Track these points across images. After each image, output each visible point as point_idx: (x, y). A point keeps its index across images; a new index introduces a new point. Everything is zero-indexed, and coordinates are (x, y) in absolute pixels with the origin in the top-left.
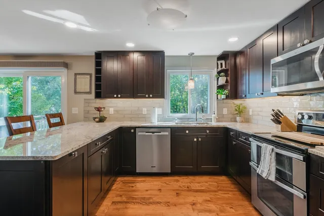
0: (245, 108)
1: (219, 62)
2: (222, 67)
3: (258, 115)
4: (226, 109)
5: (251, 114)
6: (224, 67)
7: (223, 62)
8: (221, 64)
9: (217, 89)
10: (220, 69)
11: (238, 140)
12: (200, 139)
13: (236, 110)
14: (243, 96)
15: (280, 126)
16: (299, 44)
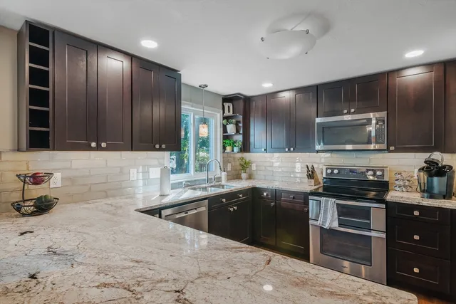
1: (226, 105)
2: (229, 112)
4: (231, 164)
5: (254, 168)
6: (231, 113)
7: (231, 105)
8: (229, 107)
9: (224, 140)
10: (227, 114)
11: (280, 200)
12: (235, 208)
13: (241, 165)
14: (263, 150)
15: (313, 181)
16: (346, 111)
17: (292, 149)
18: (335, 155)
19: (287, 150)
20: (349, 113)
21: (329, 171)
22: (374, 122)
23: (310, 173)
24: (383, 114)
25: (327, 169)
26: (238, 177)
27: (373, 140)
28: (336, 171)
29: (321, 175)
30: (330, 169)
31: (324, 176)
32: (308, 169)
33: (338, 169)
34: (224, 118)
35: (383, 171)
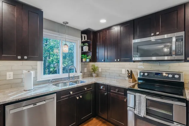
0: (97, 67)
1: (83, 35)
2: (85, 39)
3: (106, 72)
4: (86, 68)
5: (100, 71)
6: (86, 39)
7: (86, 36)
8: (85, 37)
9: (82, 55)
10: (83, 40)
11: (110, 92)
12: (81, 97)
13: (92, 69)
14: (103, 60)
15: (131, 80)
16: (152, 34)
17: (118, 60)
18: (146, 64)
19: (116, 60)
20: (155, 35)
21: (142, 74)
22: (174, 40)
23: (130, 75)
24: (182, 33)
25: (140, 72)
26: (91, 76)
27: (174, 53)
28: (146, 74)
29: (137, 76)
30: (143, 72)
31: (139, 76)
32: (129, 72)
33: (147, 72)
34: (82, 42)
35: (179, 75)
